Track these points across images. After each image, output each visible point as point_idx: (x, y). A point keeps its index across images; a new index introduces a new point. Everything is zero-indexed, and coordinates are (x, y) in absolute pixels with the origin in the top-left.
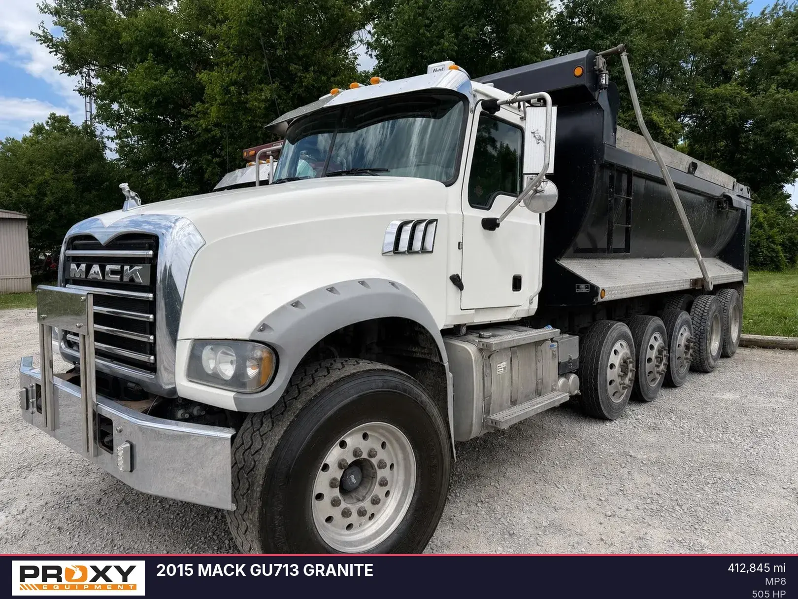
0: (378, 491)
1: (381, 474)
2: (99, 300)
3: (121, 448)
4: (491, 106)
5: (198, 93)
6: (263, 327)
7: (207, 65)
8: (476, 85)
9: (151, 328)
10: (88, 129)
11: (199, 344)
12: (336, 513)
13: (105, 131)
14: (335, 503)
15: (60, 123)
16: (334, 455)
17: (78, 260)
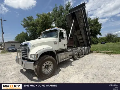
0: (49, 68)
1: (49, 66)
2: (22, 50)
3: (24, 64)
4: (61, 31)
5: (37, 29)
6: (37, 53)
7: (38, 26)
8: (59, 29)
9: (27, 53)
10: (26, 33)
11: (31, 54)
12: (45, 70)
13: (28, 33)
14: (45, 69)
15: (23, 32)
16: (44, 64)
17: (21, 47)
